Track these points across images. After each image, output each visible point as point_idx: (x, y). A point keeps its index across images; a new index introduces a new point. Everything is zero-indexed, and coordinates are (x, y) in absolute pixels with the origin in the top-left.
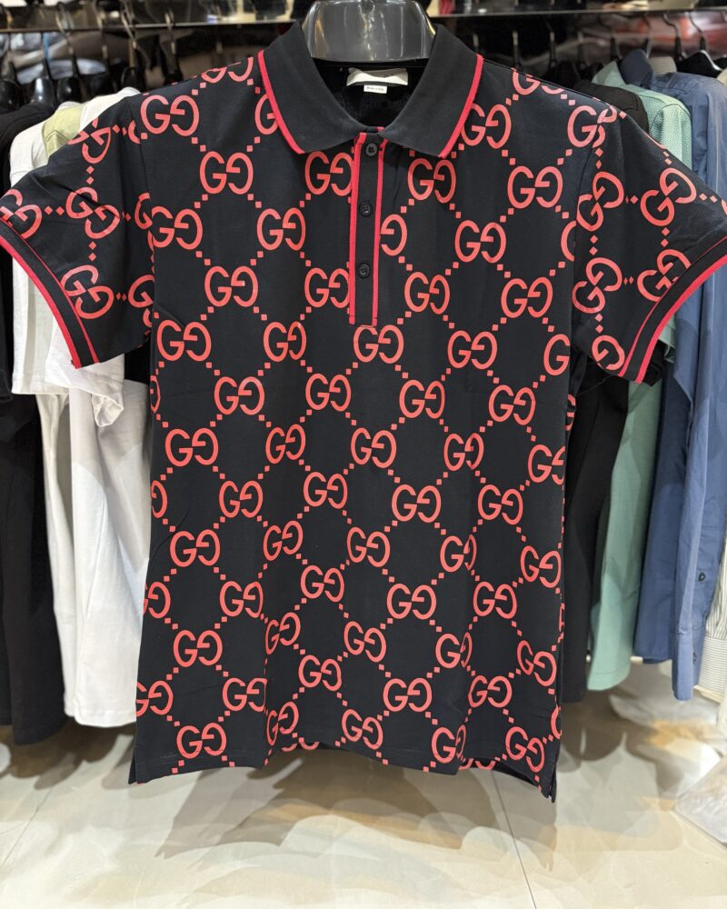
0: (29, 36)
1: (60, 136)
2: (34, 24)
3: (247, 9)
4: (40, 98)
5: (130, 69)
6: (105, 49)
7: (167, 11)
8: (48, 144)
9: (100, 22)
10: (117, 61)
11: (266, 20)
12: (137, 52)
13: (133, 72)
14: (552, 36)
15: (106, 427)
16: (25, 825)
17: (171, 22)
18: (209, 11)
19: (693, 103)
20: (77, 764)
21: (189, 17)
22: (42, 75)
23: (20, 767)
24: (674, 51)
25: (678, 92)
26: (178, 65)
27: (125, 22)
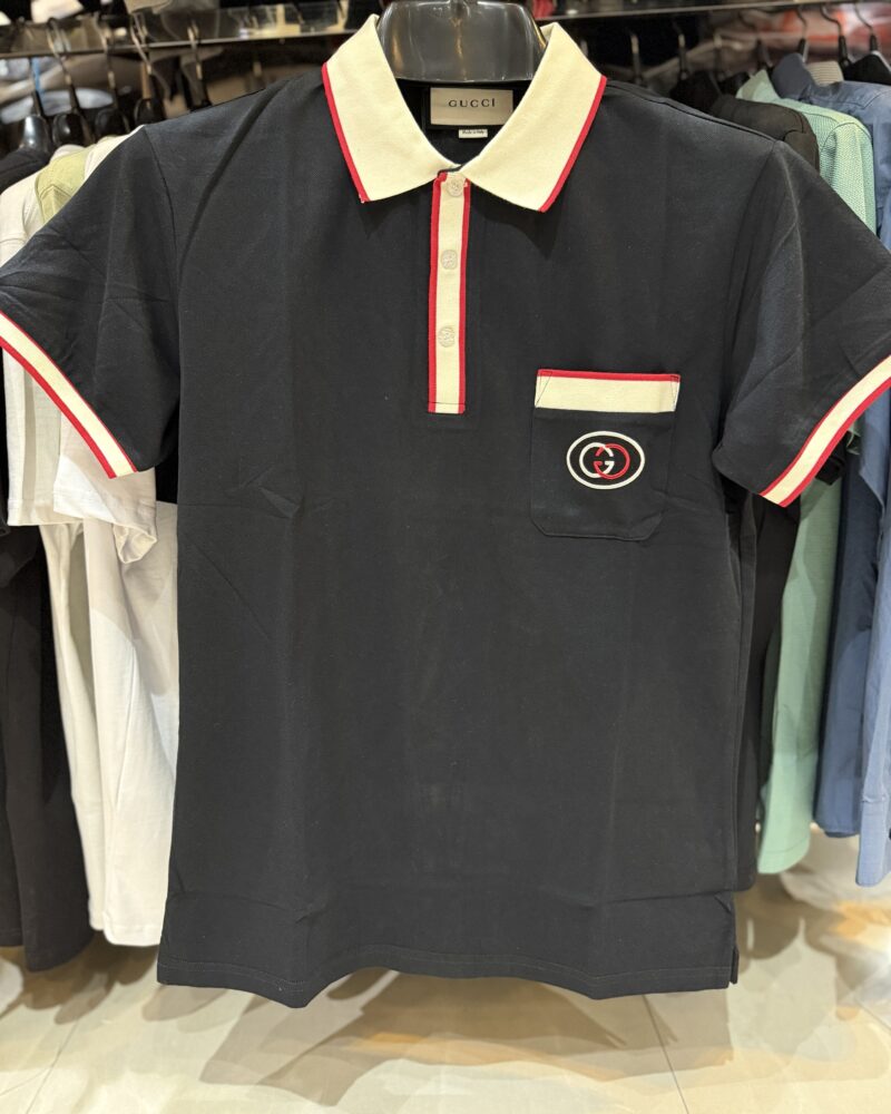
0: (14, 62)
1: (59, 192)
2: (20, 47)
3: (290, 19)
4: (31, 142)
5: (144, 101)
6: (111, 76)
7: (190, 25)
8: (44, 202)
9: (104, 42)
10: (126, 90)
11: (313, 33)
12: (153, 79)
13: (148, 104)
14: (682, 40)
15: (133, 563)
16: (45, 1074)
17: (195, 38)
18: (242, 24)
19: (874, 121)
20: (109, 987)
21: (217, 32)
22: (33, 112)
23: (35, 995)
24: (838, 53)
25: (851, 107)
26: (206, 93)
27: (136, 40)
